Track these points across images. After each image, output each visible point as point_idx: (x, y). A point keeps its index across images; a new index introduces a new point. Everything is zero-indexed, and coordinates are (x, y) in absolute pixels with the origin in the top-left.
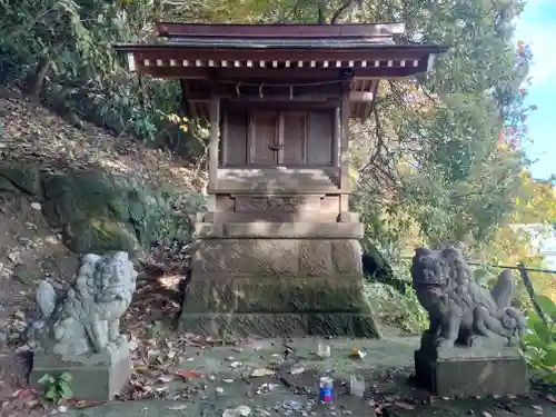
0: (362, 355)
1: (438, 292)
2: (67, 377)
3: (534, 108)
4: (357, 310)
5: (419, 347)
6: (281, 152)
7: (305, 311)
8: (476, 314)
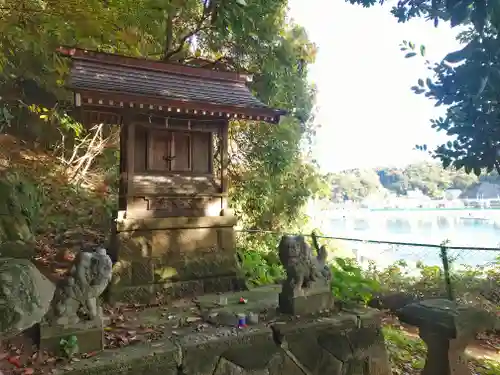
0: (245, 301)
1: (295, 260)
2: (75, 338)
3: (320, 126)
4: (234, 274)
5: (280, 291)
6: (173, 162)
7: (202, 278)
8: (311, 269)
